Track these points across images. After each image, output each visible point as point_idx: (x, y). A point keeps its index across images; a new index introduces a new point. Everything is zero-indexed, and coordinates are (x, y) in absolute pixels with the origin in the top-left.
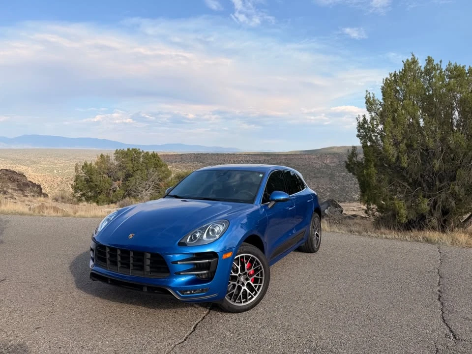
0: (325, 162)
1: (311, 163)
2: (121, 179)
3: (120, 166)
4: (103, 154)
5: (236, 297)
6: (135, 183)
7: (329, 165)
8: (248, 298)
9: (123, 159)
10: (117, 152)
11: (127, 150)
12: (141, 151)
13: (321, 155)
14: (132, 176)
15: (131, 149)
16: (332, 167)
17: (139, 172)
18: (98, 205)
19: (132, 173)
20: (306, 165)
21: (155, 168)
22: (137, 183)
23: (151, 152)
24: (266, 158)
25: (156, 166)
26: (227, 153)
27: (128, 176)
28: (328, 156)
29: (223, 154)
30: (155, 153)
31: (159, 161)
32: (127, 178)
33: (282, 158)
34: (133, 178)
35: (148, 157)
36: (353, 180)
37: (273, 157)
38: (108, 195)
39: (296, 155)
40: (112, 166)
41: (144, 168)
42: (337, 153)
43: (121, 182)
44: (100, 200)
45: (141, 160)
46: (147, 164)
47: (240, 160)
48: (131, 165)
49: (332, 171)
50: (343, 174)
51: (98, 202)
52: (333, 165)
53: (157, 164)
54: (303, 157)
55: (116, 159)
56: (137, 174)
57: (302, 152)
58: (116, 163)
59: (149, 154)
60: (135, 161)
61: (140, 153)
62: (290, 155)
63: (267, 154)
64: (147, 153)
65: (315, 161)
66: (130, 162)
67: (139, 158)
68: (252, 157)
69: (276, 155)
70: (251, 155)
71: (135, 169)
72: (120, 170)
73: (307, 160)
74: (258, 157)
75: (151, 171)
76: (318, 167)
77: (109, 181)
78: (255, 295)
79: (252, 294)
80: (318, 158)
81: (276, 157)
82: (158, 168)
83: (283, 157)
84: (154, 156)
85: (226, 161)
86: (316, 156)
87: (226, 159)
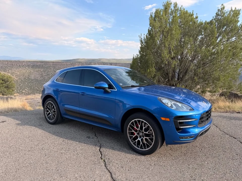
13: (72, 63)
24: (41, 64)
26: (14, 60)
28: (76, 63)
29: (11, 61)
33: (51, 64)
37: (45, 63)
39: (59, 62)
42: (81, 62)
47: (24, 64)
54: (63, 63)
57: (62, 61)
62: (55, 62)
63: (41, 62)
65: (70, 66)
69: (47, 62)
70: (31, 62)
73: (66, 65)
74: (36, 63)
81: (47, 63)
85: (14, 65)
86: (70, 63)
87: (13, 64)
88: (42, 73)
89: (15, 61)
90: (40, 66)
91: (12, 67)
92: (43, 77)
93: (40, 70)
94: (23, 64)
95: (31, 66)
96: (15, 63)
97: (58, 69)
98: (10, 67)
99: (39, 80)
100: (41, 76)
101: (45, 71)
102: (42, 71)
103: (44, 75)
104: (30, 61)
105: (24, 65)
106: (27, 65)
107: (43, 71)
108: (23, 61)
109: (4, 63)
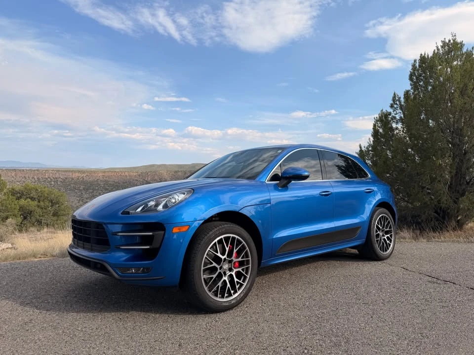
0: (146, 179)
1: (130, 180)
5: (223, 291)
8: (237, 287)
13: (142, 173)
20: (125, 182)
24: (80, 175)
28: (149, 173)
29: (23, 170)
37: (89, 174)
42: (157, 171)
47: (47, 177)
54: (123, 174)
62: (108, 172)
63: (82, 171)
65: (136, 179)
68: (63, 173)
70: (61, 171)
73: (128, 178)
74: (71, 174)
78: (244, 281)
79: (241, 282)
80: (139, 175)
81: (93, 174)
83: (100, 174)
85: (27, 178)
86: (136, 174)
87: (27, 176)
88: (82, 194)
89: (31, 170)
90: (78, 179)
91: (24, 182)
92: (83, 200)
93: (79, 187)
94: (45, 175)
95: (62, 179)
96: (30, 174)
98: (19, 182)
99: (75, 206)
100: (79, 199)
101: (87, 190)
102: (81, 188)
103: (86, 196)
104: (59, 171)
105: (47, 179)
106: (53, 178)
107: (84, 189)
108: (46, 171)
109: (9, 174)
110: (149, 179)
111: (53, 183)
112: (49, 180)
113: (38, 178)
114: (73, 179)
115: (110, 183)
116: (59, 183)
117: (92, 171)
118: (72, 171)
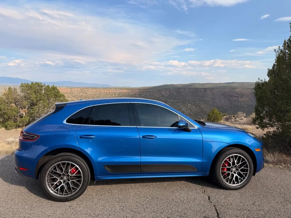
0: (162, 94)
1: (153, 94)
2: (27, 107)
3: (25, 97)
4: (11, 87)
6: (39, 110)
7: (164, 96)
9: (27, 91)
10: (22, 86)
11: (31, 84)
12: (43, 84)
14: (36, 105)
15: (34, 83)
16: (165, 97)
17: (42, 101)
18: (7, 130)
19: (36, 102)
20: (150, 95)
21: (55, 98)
22: (40, 111)
23: (51, 86)
24: (127, 91)
25: (56, 97)
27: (33, 105)
28: (163, 90)
30: (55, 86)
31: (58, 93)
32: (31, 106)
34: (36, 107)
35: (49, 89)
36: (177, 104)
38: (15, 121)
40: (18, 97)
41: (46, 98)
42: (168, 88)
43: (26, 110)
44: (8, 126)
45: (43, 92)
46: (48, 95)
47: (110, 92)
48: (35, 96)
49: (165, 99)
50: (172, 100)
51: (6, 127)
52: (167, 95)
53: (56, 95)
54: (149, 91)
55: (22, 91)
56: (40, 103)
58: (22, 94)
59: (49, 87)
60: (38, 93)
61: (42, 86)
64: (48, 86)
65: (156, 93)
66: (34, 94)
67: (41, 90)
68: (118, 90)
70: (118, 89)
71: (38, 99)
72: (25, 100)
74: (122, 90)
75: (52, 101)
76: (157, 96)
77: (16, 109)
80: (158, 91)
81: (133, 91)
82: (58, 98)
83: (137, 91)
84: (54, 88)
85: (102, 93)
86: (156, 90)
87: (101, 91)
90: (126, 93)
91: (100, 95)
96: (103, 90)
97: (144, 97)
98: (98, 95)
104: (116, 89)
108: (110, 89)
109: (93, 90)
110: (163, 93)
111: (113, 95)
112: (112, 93)
113: (106, 93)
114: (123, 93)
115: (142, 95)
116: (117, 96)
117: (133, 89)
118: (123, 89)
